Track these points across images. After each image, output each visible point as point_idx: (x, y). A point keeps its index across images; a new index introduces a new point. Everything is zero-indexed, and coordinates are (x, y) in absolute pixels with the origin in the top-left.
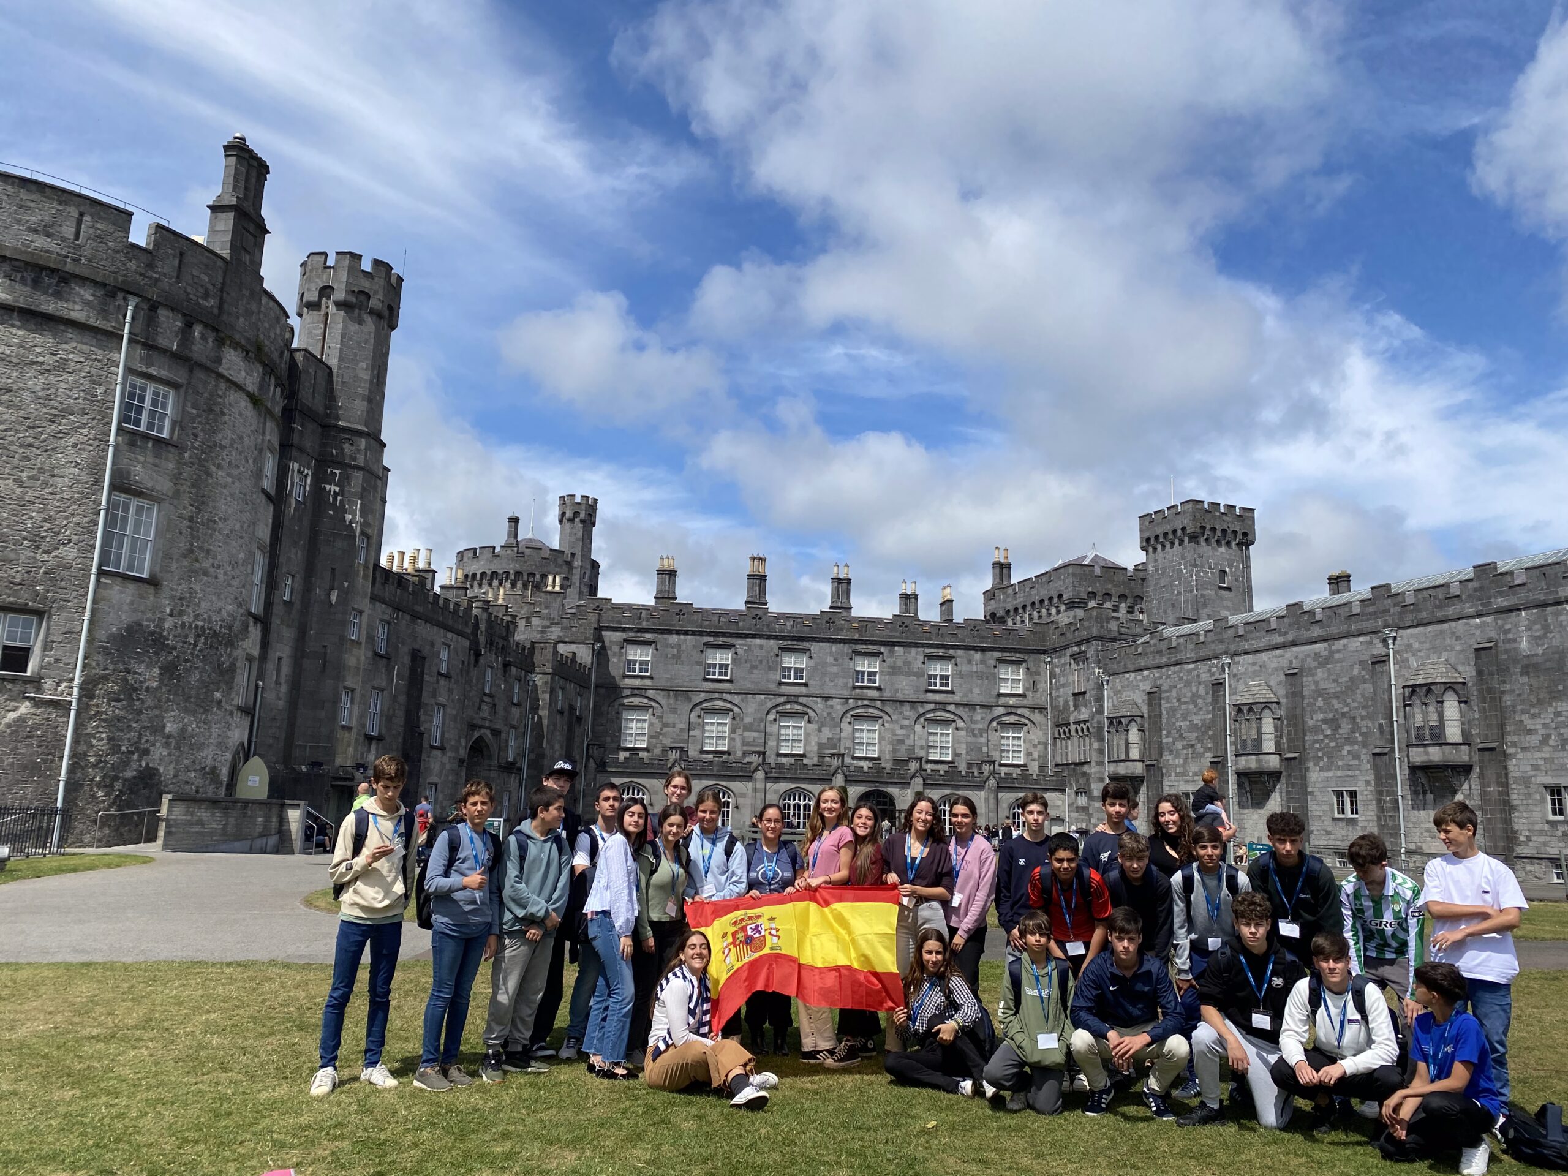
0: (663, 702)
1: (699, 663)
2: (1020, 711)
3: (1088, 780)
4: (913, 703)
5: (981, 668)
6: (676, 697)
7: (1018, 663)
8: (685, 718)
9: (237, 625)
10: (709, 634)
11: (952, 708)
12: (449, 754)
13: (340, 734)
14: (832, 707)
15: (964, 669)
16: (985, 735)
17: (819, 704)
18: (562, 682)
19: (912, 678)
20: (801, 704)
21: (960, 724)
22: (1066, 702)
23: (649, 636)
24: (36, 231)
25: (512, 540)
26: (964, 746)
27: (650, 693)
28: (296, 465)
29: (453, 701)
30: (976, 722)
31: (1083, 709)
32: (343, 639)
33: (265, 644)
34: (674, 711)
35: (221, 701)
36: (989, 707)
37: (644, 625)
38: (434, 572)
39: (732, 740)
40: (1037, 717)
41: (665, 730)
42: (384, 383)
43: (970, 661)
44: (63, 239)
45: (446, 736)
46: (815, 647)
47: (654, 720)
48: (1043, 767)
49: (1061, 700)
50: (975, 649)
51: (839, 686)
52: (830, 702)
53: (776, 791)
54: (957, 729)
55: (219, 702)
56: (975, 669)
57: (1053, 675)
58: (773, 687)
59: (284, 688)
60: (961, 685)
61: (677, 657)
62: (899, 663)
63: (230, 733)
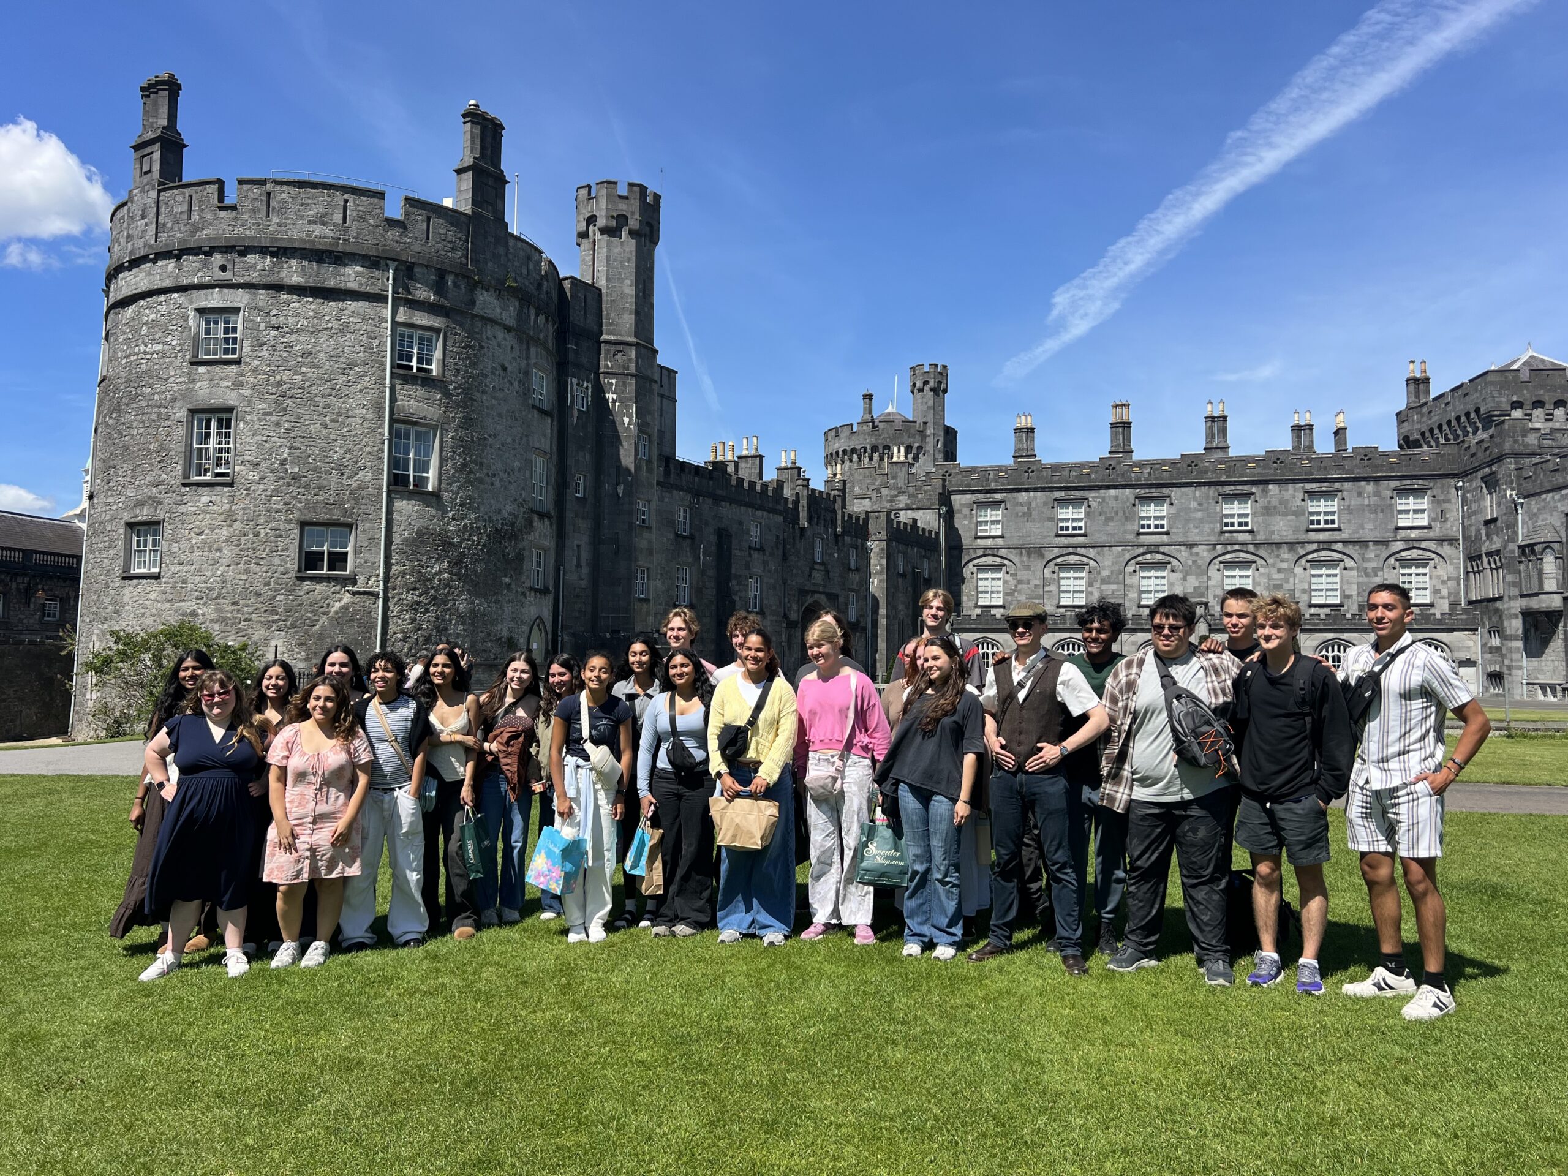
0: (1016, 560)
1: (1051, 519)
2: (1424, 545)
3: (1500, 617)
4: (1292, 545)
5: (1374, 500)
6: (1029, 554)
7: (1419, 492)
8: (1039, 574)
9: (520, 522)
10: (1060, 489)
11: (1339, 546)
12: (770, 618)
13: (637, 606)
14: (1197, 554)
15: (1353, 503)
16: (1380, 574)
17: (1183, 553)
18: (901, 547)
19: (1290, 517)
20: (1163, 553)
21: (1349, 563)
22: (1478, 531)
23: (998, 496)
24: (315, 223)
25: (868, 417)
26: (1355, 587)
27: (1003, 552)
28: (575, 380)
29: (770, 571)
30: (1369, 560)
31: (1495, 538)
32: (631, 526)
33: (561, 536)
34: (1028, 568)
35: (510, 584)
36: (1385, 543)
37: (993, 486)
38: (761, 457)
39: (1089, 594)
40: (1446, 550)
41: (1020, 587)
42: (651, 295)
43: (1360, 494)
44: (335, 225)
45: (766, 602)
46: (1175, 493)
47: (1008, 577)
48: (1453, 605)
49: (1473, 529)
50: (1367, 479)
51: (1205, 532)
52: (1195, 550)
53: (1134, 643)
54: (1345, 569)
55: (508, 586)
56: (1366, 502)
57: (1464, 502)
58: (1130, 538)
59: (585, 570)
60: (1349, 521)
61: (1028, 515)
62: (1275, 502)
63: (523, 610)
